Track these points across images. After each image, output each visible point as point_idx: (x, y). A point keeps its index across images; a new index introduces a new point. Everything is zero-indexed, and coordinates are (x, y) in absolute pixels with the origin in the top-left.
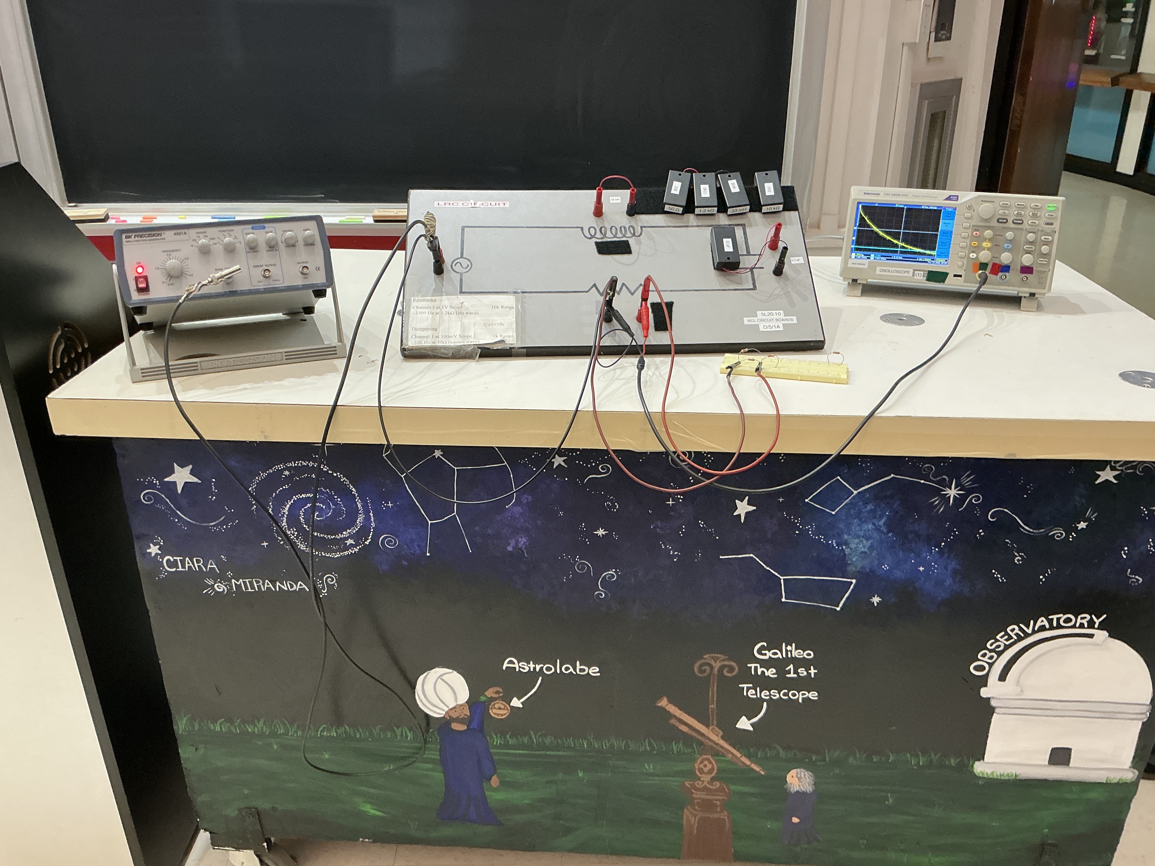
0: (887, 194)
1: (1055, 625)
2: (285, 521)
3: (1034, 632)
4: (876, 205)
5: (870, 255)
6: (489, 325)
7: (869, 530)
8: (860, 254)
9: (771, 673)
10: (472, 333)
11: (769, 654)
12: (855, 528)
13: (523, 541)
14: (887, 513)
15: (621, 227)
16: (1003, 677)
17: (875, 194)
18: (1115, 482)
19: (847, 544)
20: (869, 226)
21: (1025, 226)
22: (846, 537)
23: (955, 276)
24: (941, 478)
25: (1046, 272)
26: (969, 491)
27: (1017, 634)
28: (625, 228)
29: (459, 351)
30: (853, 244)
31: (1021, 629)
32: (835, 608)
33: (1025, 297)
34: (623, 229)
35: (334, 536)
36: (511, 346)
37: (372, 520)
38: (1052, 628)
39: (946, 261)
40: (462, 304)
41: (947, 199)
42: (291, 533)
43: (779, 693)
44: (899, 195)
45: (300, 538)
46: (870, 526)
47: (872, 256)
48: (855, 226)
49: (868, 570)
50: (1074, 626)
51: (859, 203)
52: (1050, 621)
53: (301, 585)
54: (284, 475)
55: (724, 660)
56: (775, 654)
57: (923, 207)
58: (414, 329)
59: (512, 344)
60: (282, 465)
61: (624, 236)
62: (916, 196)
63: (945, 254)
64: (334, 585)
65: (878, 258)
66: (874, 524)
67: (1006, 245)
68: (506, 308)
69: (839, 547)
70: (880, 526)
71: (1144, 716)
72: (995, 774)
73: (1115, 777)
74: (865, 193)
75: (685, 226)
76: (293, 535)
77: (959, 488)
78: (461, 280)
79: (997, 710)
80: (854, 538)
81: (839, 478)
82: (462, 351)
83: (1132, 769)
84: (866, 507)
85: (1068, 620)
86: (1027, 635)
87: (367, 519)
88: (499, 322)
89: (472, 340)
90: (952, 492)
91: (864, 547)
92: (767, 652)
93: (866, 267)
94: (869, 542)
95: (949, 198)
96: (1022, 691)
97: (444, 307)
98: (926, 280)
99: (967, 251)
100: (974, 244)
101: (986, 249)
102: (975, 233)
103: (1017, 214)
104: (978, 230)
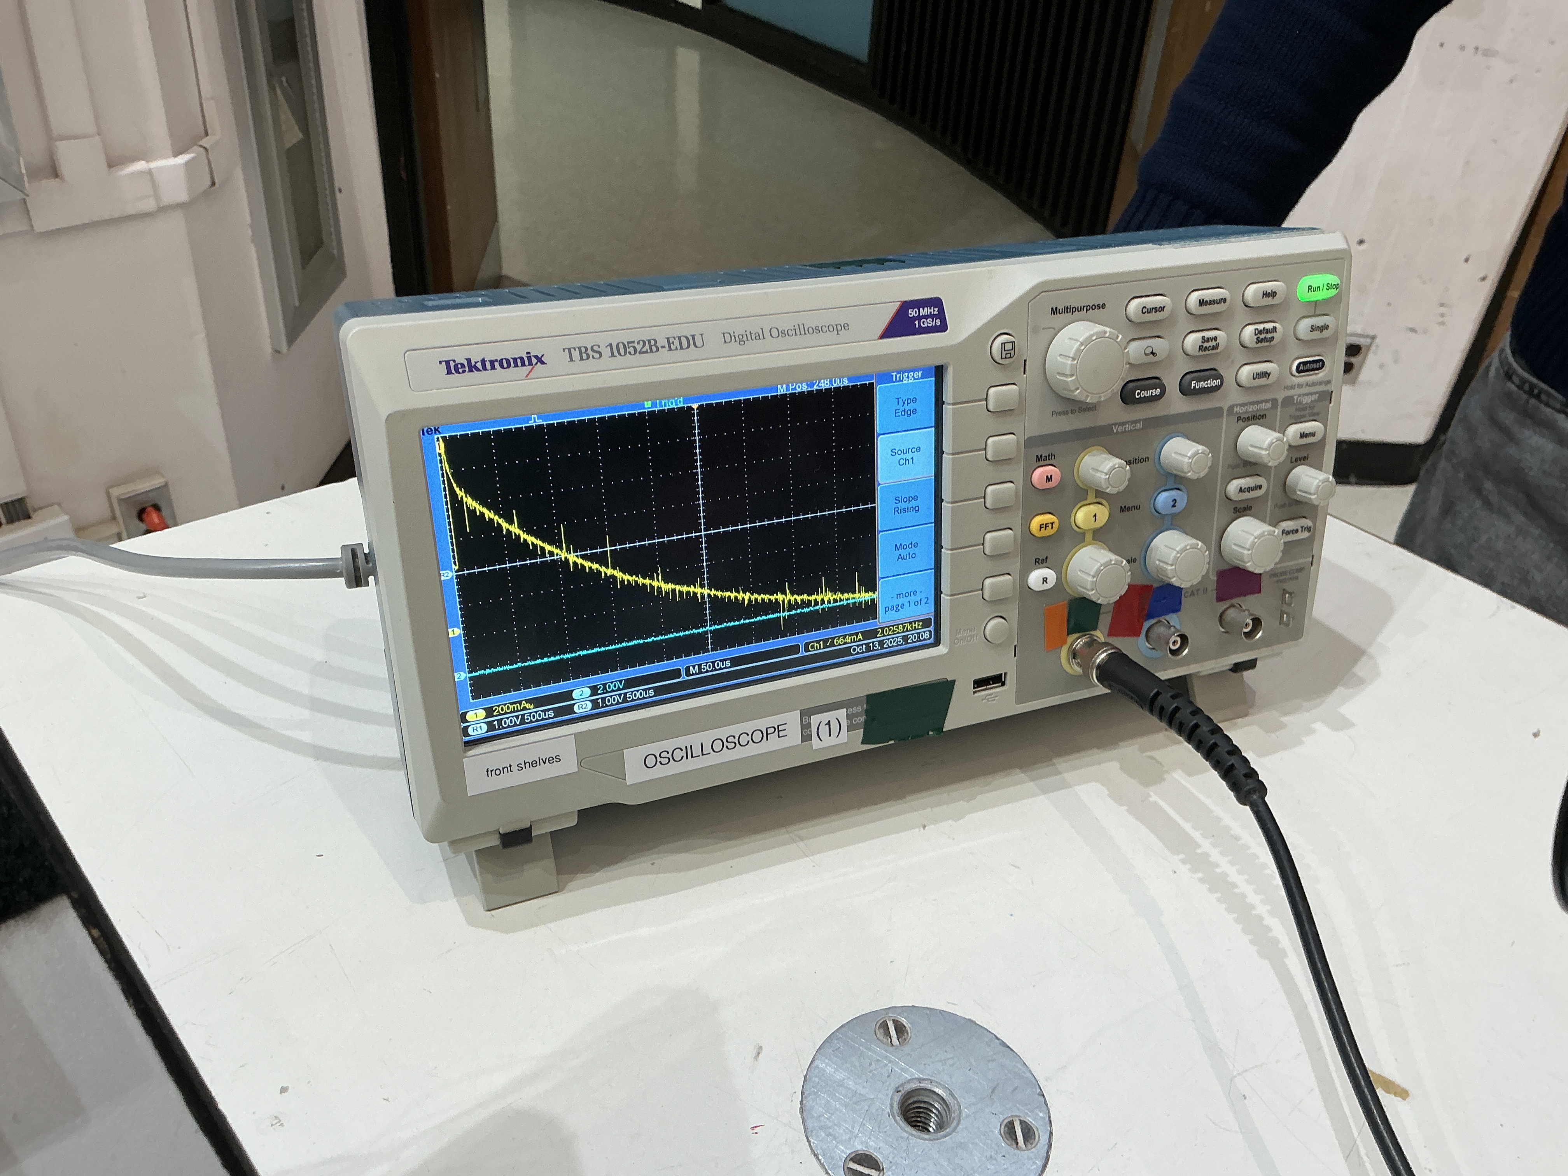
5: (568, 696)
8: (514, 709)
21: (1231, 395)
23: (980, 683)
30: (457, 669)
41: (887, 326)
44: (651, 346)
47: (581, 694)
57: (780, 389)
67: (1163, 499)
98: (864, 742)
99: (1015, 567)
100: (1044, 526)
101: (1089, 537)
102: (1039, 474)
103: (1201, 348)
104: (1052, 456)
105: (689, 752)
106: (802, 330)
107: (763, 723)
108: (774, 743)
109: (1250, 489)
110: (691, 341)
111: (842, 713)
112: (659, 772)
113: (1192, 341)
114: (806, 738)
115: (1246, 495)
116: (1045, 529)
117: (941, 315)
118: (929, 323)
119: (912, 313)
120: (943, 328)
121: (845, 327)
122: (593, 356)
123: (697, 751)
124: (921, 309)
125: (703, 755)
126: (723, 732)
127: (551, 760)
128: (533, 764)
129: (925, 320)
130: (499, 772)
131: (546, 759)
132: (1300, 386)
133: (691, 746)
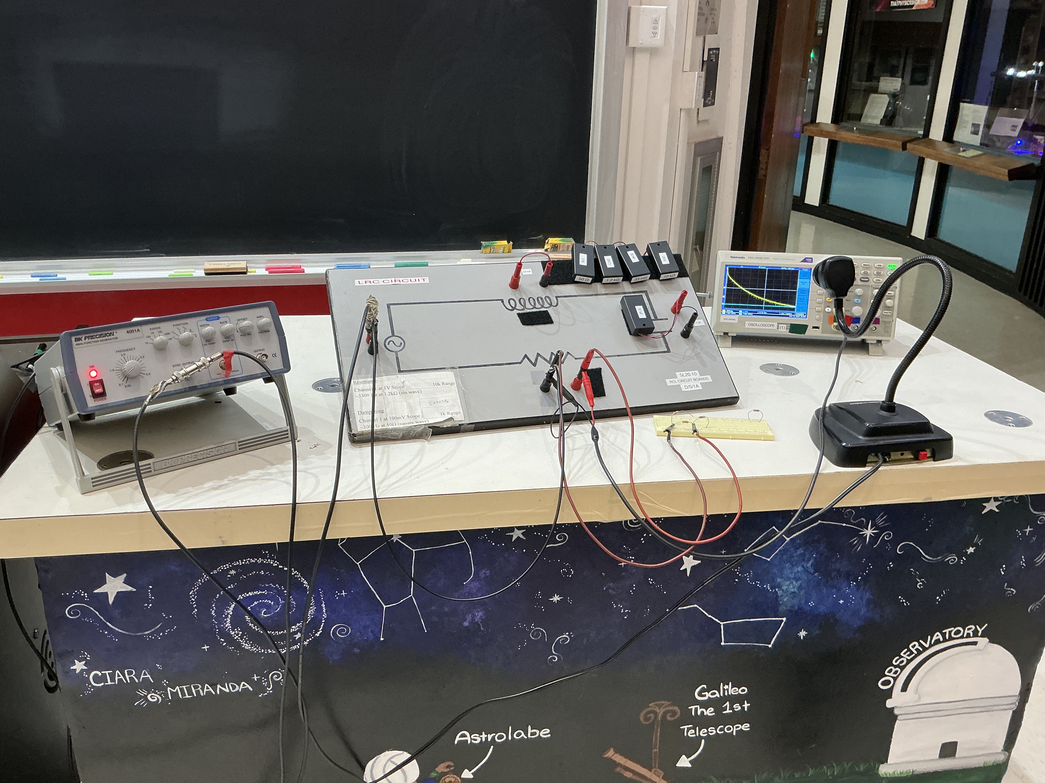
0: (751, 258)
1: (947, 638)
2: (229, 620)
3: (931, 646)
4: (742, 267)
5: (738, 311)
6: (434, 403)
7: (798, 572)
8: (730, 311)
9: (709, 712)
10: (418, 413)
11: (708, 695)
12: (787, 572)
13: (479, 615)
14: (814, 556)
15: (538, 298)
16: (904, 689)
17: (741, 258)
18: (997, 511)
19: (779, 586)
20: (736, 286)
21: (871, 283)
22: (779, 580)
23: (814, 327)
24: (859, 520)
25: (890, 322)
26: (882, 530)
27: (917, 650)
28: (541, 299)
29: (410, 432)
30: (723, 302)
31: (920, 645)
32: (768, 645)
33: (872, 343)
34: (540, 299)
35: (282, 632)
36: (460, 423)
37: (324, 611)
38: (945, 640)
39: (805, 315)
40: (403, 383)
41: (802, 261)
42: (235, 633)
43: (716, 730)
44: (762, 258)
45: (245, 637)
46: (800, 569)
47: (741, 311)
48: (724, 286)
49: (797, 608)
50: (962, 637)
51: (726, 266)
52: (944, 635)
53: (244, 685)
54: (230, 574)
55: (668, 706)
56: (714, 694)
57: (782, 268)
58: (360, 413)
59: (460, 421)
60: (228, 565)
61: (543, 306)
62: (776, 259)
63: (804, 309)
64: (280, 681)
65: (745, 314)
66: (803, 566)
67: (856, 300)
68: (447, 384)
69: (772, 590)
70: (807, 568)
71: (1014, 706)
72: (896, 773)
73: (990, 760)
74: (732, 257)
75: (595, 295)
76: (237, 635)
77: (874, 528)
78: (397, 358)
79: (899, 718)
80: (785, 580)
81: (774, 527)
82: (412, 432)
83: (1003, 752)
84: (796, 552)
85: (958, 632)
86: (925, 649)
87: (319, 610)
88: (444, 399)
89: (419, 419)
90: (869, 532)
91: (794, 587)
92: (706, 693)
93: (736, 321)
94: (799, 582)
95: (805, 260)
96: (920, 698)
97: (386, 388)
98: (790, 332)
99: (823, 306)
108: (771, 327)
110: (768, 258)
111: (785, 326)
112: (751, 327)
113: (863, 271)
114: (778, 328)
120: (812, 262)
124: (809, 259)
126: (763, 323)
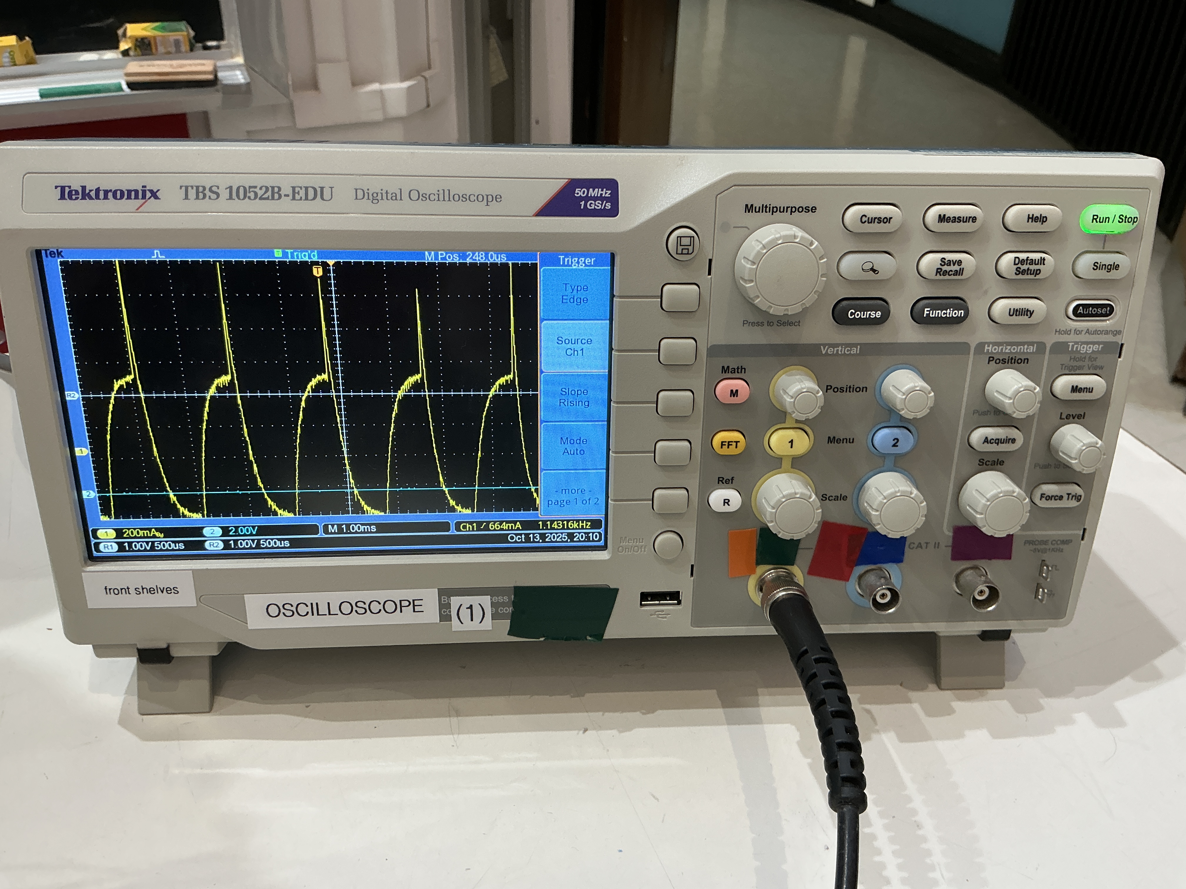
5: (196, 534)
8: (142, 534)
21: (979, 330)
23: (648, 597)
47: (211, 531)
67: (886, 437)
98: (510, 633)
99: (693, 482)
100: (727, 444)
101: (787, 464)
102: (725, 386)
103: (939, 271)
104: (741, 369)
105: (315, 609)
106: (446, 196)
107: (397, 595)
108: (407, 617)
109: (998, 441)
110: (319, 193)
111: (486, 601)
112: (283, 623)
113: (931, 262)
114: (445, 617)
115: (993, 448)
116: (728, 448)
117: (614, 199)
118: (598, 205)
119: (579, 192)
120: (613, 212)
121: (497, 198)
122: (210, 197)
123: (323, 609)
124: (591, 190)
125: (330, 614)
126: (353, 596)
127: (168, 590)
128: (150, 591)
129: (593, 202)
130: (118, 591)
131: (164, 588)
132: (1078, 332)
133: (317, 604)
